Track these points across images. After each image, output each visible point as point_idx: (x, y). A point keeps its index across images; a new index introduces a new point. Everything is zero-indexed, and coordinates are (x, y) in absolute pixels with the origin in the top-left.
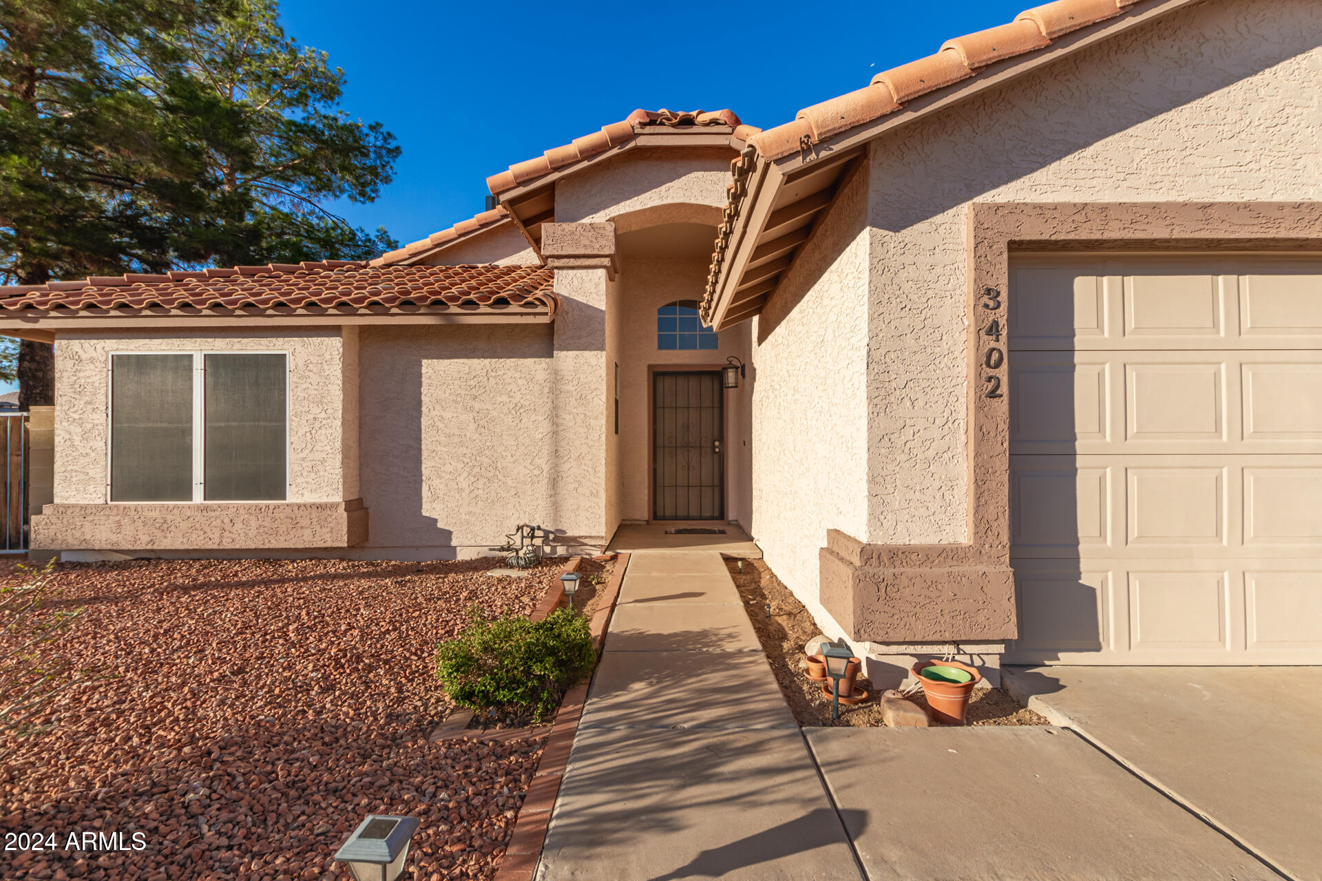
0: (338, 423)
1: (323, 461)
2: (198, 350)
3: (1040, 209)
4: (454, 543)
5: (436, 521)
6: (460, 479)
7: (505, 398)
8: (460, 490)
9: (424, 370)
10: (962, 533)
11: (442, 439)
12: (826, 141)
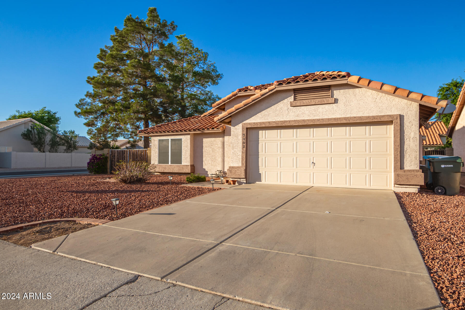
0: (189, 151)
1: (187, 157)
2: (170, 138)
3: (249, 124)
4: (208, 173)
5: (205, 169)
6: (209, 161)
7: (217, 146)
8: (209, 163)
9: (204, 140)
10: (240, 165)
11: (207, 154)
12: (221, 119)
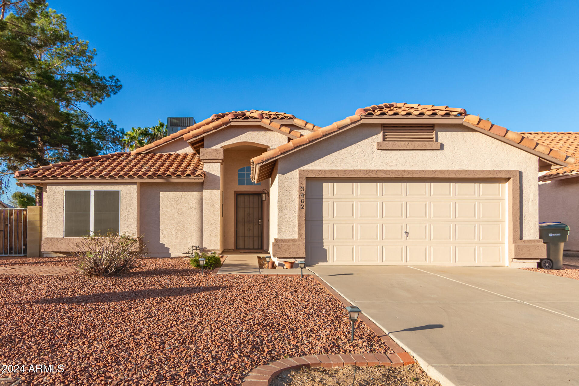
0: (136, 212)
1: (131, 225)
2: (92, 189)
3: (312, 171)
4: (170, 252)
5: (164, 244)
6: (173, 231)
7: (187, 205)
8: (172, 235)
9: (161, 195)
10: (296, 236)
11: (167, 218)
12: (267, 160)
